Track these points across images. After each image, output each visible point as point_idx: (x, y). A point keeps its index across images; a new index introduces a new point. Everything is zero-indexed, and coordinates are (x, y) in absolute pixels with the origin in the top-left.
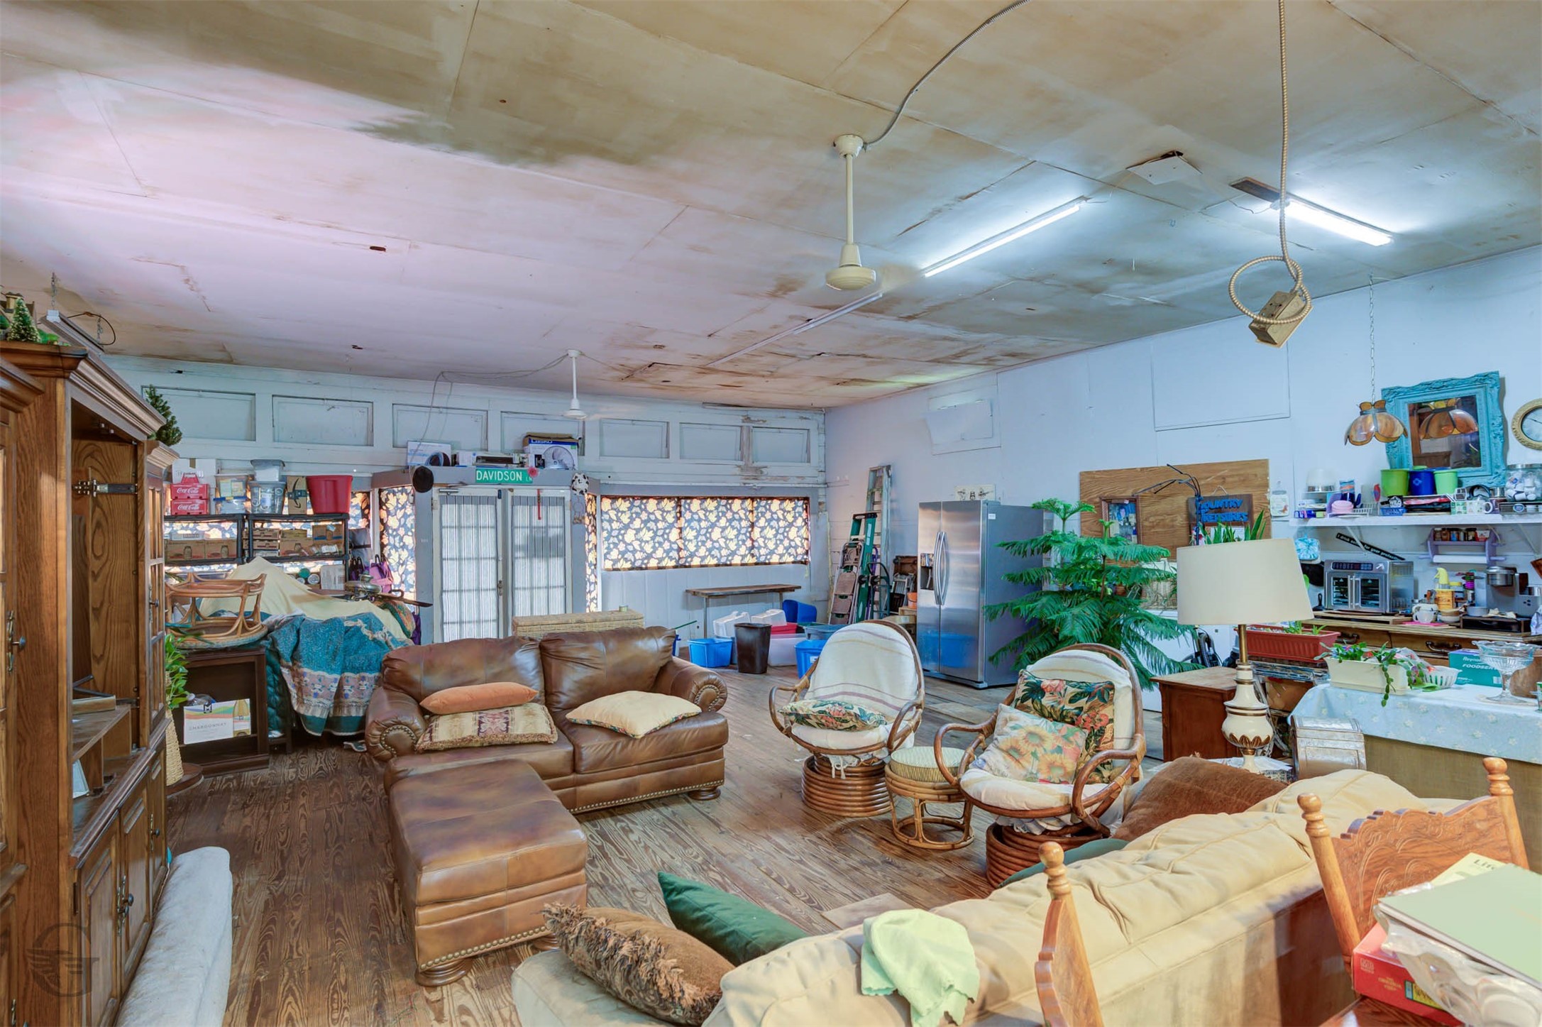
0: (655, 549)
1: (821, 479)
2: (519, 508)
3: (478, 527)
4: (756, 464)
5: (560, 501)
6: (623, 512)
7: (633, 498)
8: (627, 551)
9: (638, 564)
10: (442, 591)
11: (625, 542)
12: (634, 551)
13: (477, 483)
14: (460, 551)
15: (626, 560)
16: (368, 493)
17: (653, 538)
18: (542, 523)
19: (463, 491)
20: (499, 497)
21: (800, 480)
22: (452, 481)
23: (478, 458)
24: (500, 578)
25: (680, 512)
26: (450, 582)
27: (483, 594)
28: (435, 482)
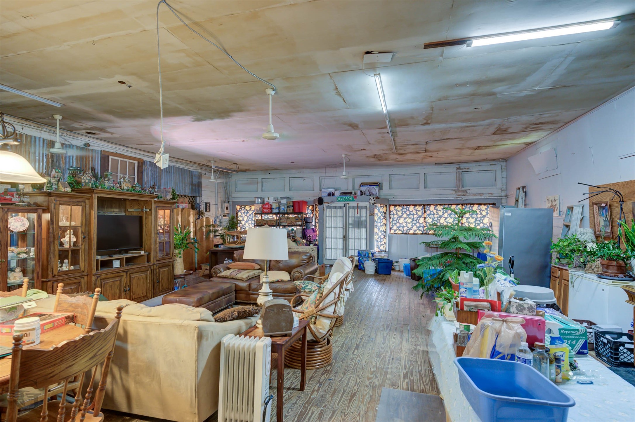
0: (412, 226)
1: (503, 194)
2: (351, 210)
3: (337, 217)
4: (463, 189)
5: (365, 207)
6: (399, 211)
7: (403, 205)
8: (400, 226)
9: (405, 232)
10: (326, 238)
11: (399, 223)
12: (403, 227)
13: (337, 201)
14: (332, 225)
15: (400, 230)
16: (313, 206)
17: (412, 222)
18: (359, 215)
19: (333, 205)
20: (344, 206)
21: (490, 195)
22: (329, 201)
23: (341, 193)
24: (344, 235)
25: (425, 211)
26: (328, 235)
27: (338, 240)
28: (324, 202)
